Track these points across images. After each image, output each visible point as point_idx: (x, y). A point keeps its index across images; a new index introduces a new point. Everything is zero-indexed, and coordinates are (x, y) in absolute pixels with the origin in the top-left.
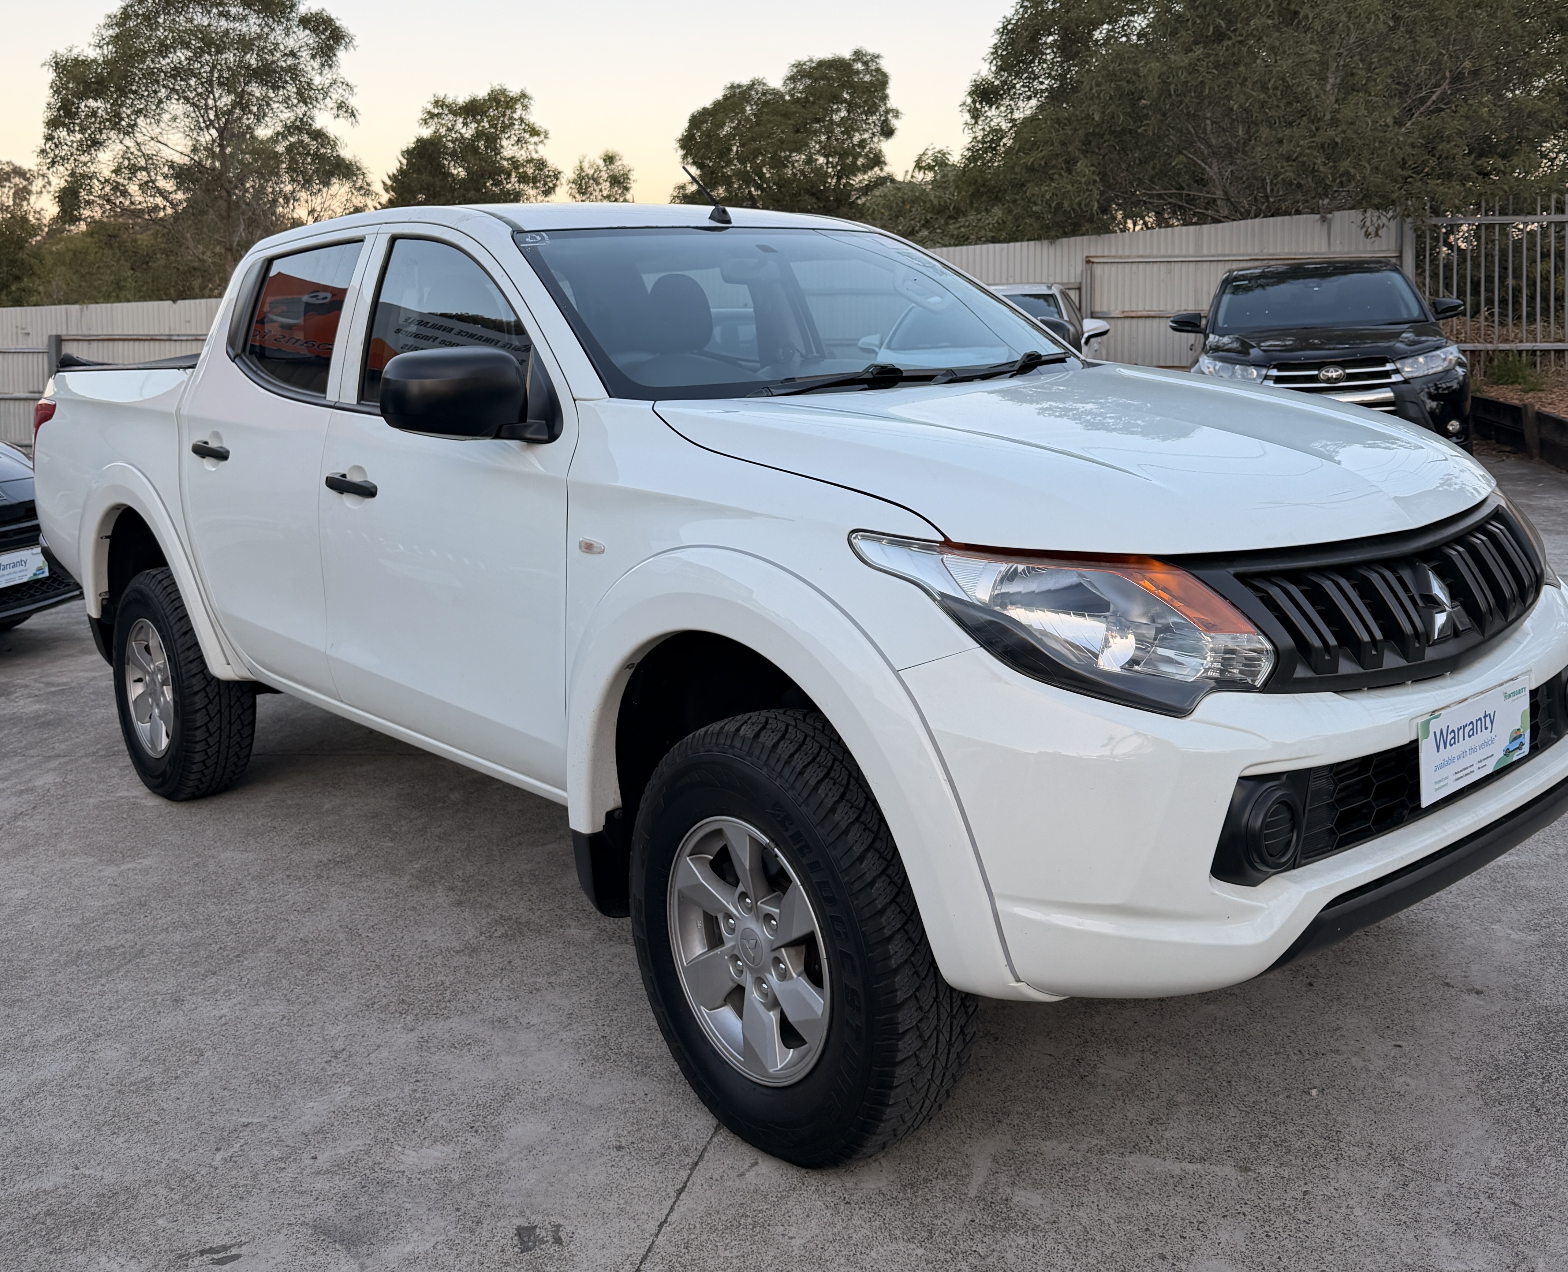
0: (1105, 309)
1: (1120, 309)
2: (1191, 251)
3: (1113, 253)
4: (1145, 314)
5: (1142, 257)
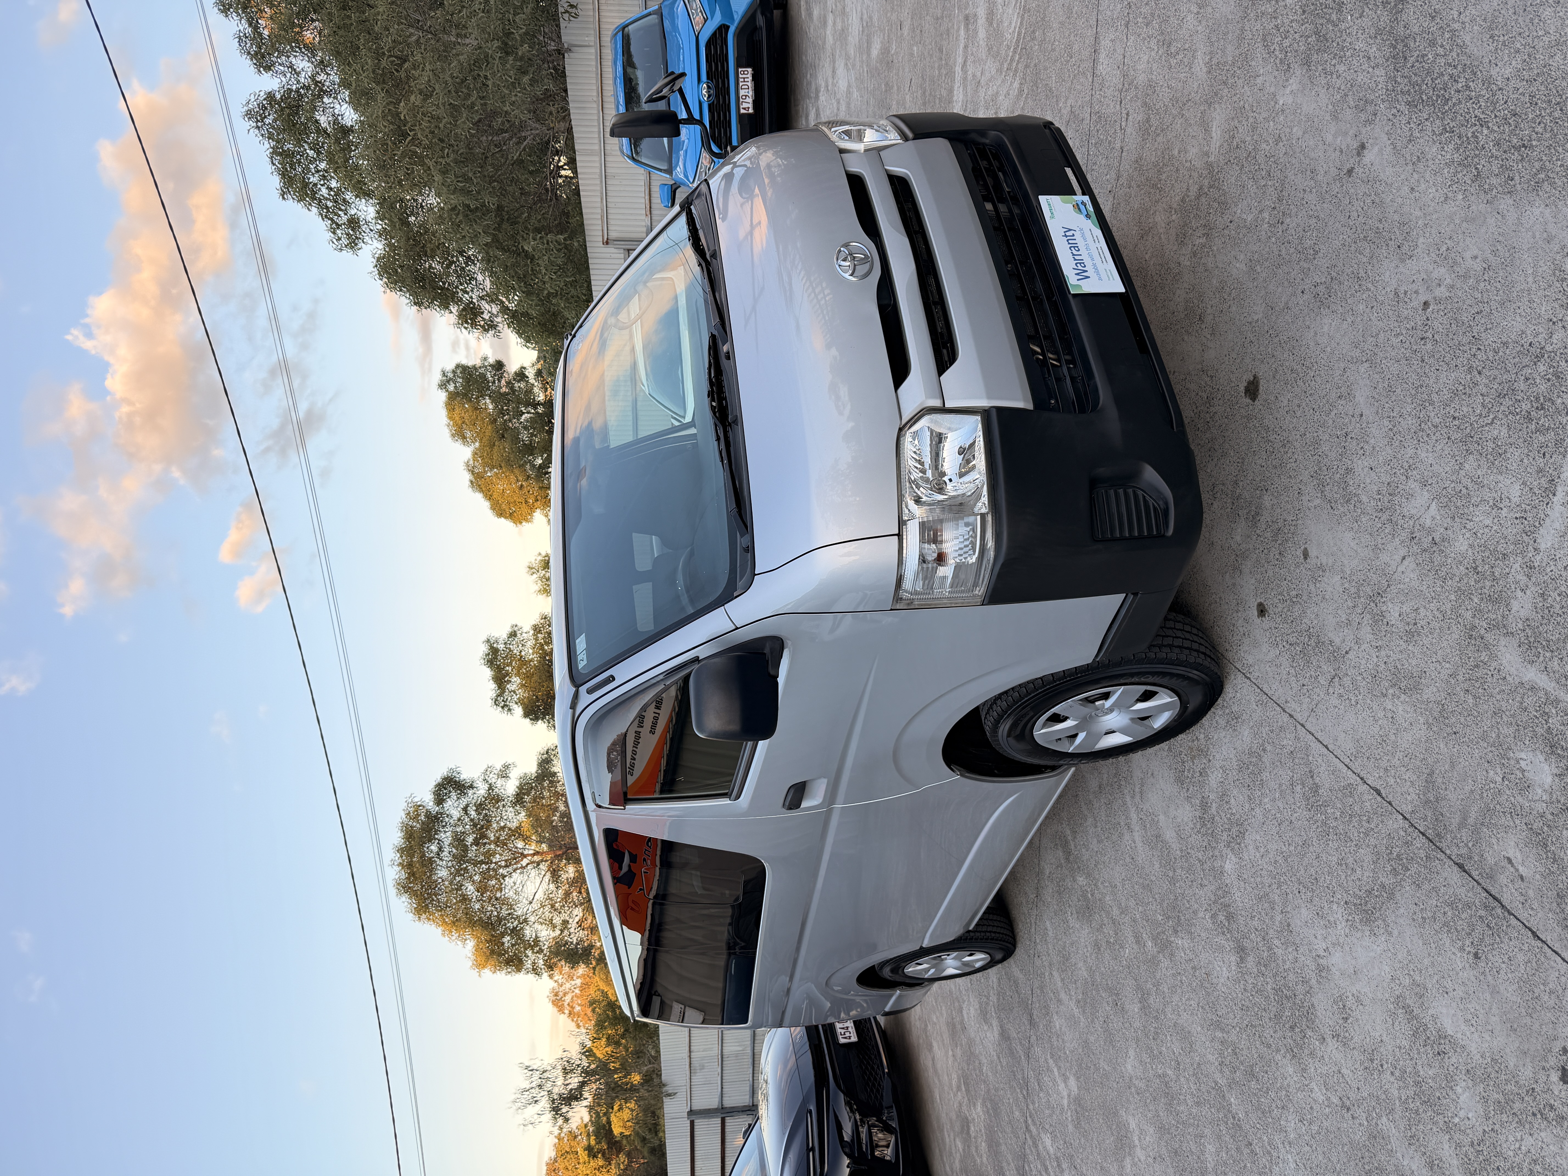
0: (644, 229)
1: (644, 217)
2: (596, 158)
3: (599, 222)
4: (647, 197)
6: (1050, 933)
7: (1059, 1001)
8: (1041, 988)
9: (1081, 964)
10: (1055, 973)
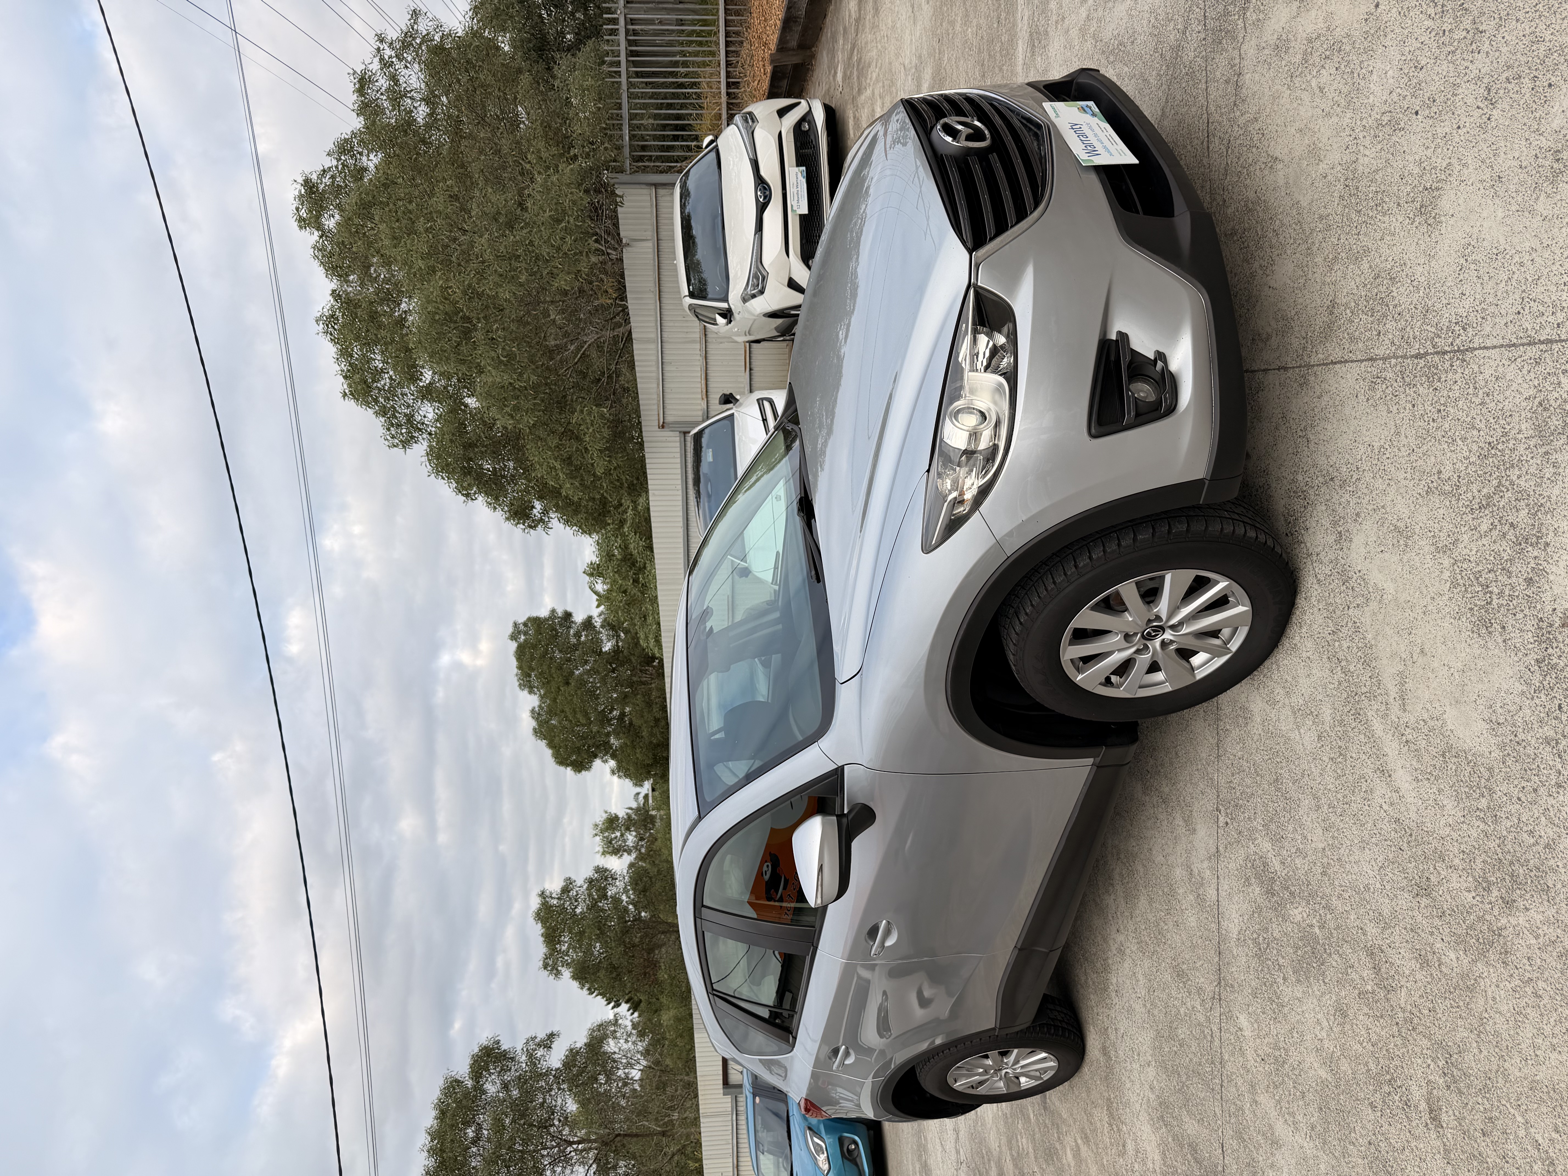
0: (700, 413)
1: (699, 401)
2: (653, 346)
3: (655, 407)
4: (703, 382)
5: (658, 384)
6: (1247, 1033)
7: (1275, 1143)
8: (1239, 1135)
9: (1311, 1059)
10: (1262, 1098)
